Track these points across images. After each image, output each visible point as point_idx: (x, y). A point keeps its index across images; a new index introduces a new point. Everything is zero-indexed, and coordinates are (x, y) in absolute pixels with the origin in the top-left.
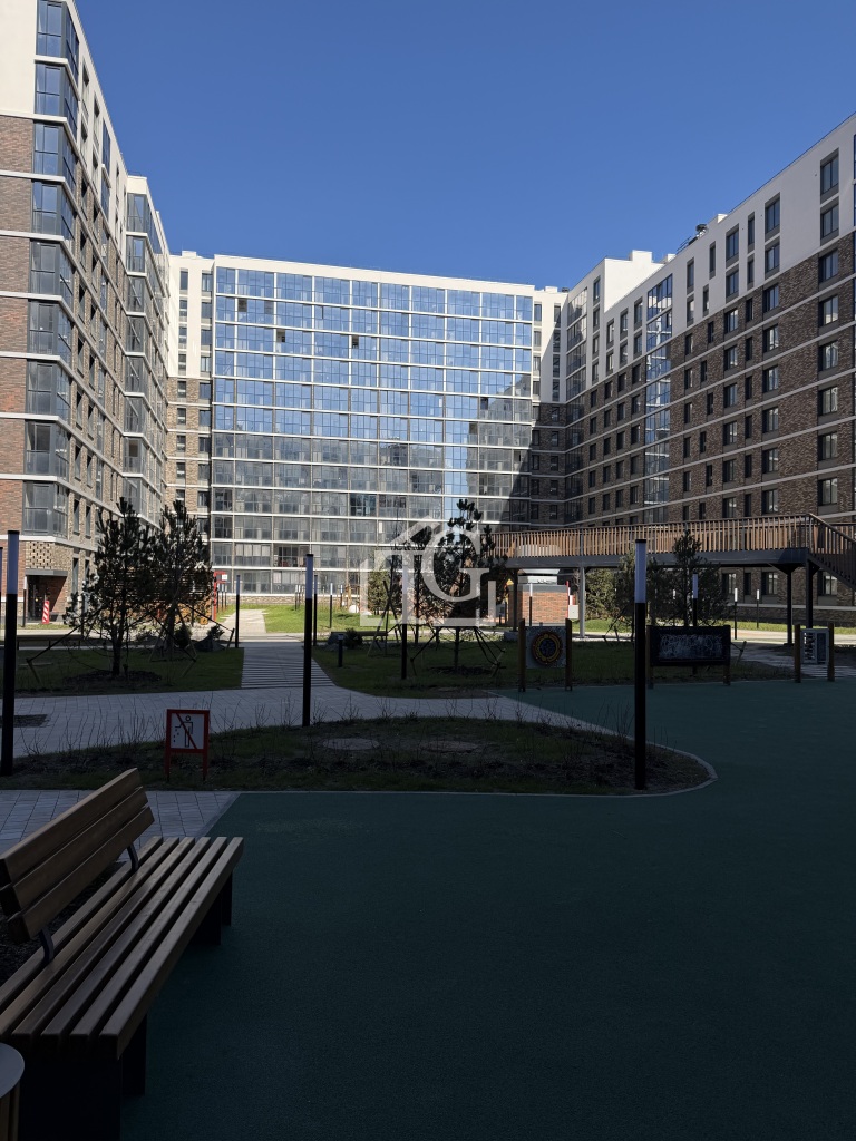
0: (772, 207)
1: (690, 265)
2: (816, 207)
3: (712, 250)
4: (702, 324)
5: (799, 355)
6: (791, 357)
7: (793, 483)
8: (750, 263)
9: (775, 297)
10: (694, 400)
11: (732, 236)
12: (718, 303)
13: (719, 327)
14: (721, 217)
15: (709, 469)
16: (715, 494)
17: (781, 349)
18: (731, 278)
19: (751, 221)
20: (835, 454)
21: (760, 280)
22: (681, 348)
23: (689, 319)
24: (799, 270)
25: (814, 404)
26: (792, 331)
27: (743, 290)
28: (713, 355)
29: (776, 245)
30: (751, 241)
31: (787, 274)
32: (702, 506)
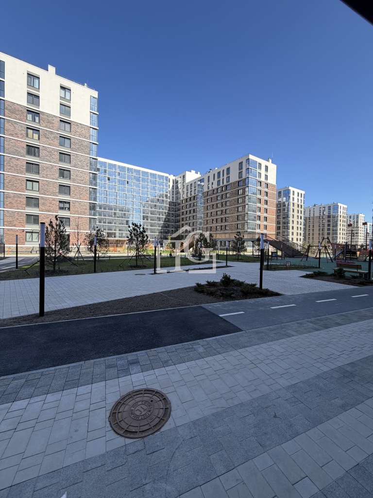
0: (228, 169)
1: (209, 177)
2: (238, 171)
3: (214, 175)
4: (211, 190)
5: (234, 200)
6: (232, 200)
7: (232, 224)
8: (223, 179)
9: (229, 188)
10: (210, 205)
11: (219, 173)
12: (215, 186)
13: (216, 191)
14: (216, 168)
15: (213, 220)
16: (214, 225)
17: (229, 198)
18: (219, 181)
19: (223, 171)
20: (241, 219)
21: (225, 183)
22: (206, 194)
23: (208, 188)
24: (234, 183)
25: (237, 209)
26: (232, 195)
27: (221, 185)
28: (214, 197)
29: (229, 177)
30: (223, 175)
31: (231, 183)
32: (211, 227)
